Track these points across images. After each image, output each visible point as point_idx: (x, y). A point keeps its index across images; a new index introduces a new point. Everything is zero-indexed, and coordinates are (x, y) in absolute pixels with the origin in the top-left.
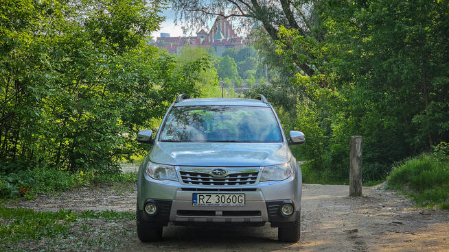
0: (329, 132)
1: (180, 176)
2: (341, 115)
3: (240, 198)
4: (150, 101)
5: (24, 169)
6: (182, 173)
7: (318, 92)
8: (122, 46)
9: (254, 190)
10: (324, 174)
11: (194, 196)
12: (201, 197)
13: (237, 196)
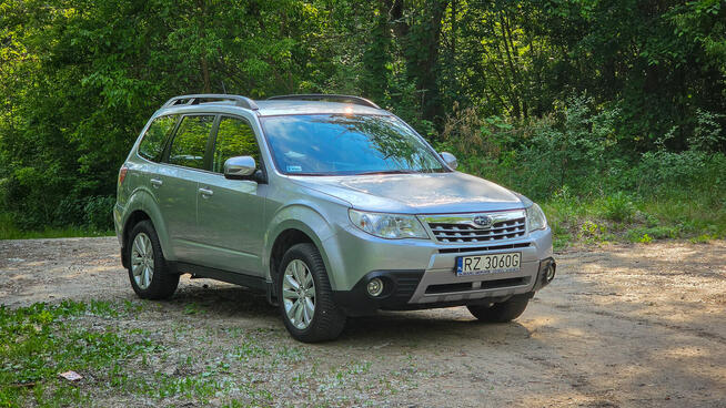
1: (430, 230)
3: (516, 259)
6: (433, 225)
9: (527, 245)
11: (458, 261)
12: (468, 262)
13: (512, 255)
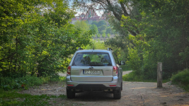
0: (142, 59)
2: (147, 52)
4: (71, 47)
5: (22, 76)
7: (138, 42)
8: (59, 24)
10: (141, 76)
